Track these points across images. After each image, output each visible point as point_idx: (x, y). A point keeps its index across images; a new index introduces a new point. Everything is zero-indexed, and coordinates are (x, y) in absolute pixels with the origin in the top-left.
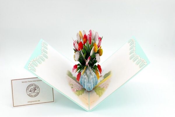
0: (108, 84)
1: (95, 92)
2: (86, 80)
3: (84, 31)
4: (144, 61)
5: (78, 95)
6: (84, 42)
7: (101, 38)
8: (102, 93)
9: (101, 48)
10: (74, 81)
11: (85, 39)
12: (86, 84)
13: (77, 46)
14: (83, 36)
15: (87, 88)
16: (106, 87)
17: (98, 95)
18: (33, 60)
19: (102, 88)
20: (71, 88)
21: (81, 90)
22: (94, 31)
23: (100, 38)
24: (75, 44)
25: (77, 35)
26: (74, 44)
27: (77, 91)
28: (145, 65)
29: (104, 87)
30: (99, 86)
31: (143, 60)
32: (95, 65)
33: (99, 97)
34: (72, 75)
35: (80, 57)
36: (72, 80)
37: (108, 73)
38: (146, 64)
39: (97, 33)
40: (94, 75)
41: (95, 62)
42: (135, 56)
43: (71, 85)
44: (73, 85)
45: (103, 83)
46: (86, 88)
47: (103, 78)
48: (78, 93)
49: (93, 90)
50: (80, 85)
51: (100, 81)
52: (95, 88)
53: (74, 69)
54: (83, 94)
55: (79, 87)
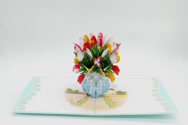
1: (104, 98)
2: (91, 84)
5: (80, 105)
7: (119, 44)
8: (114, 106)
10: (75, 94)
11: (93, 40)
12: (91, 89)
15: (93, 93)
16: (120, 104)
17: (108, 105)
18: (22, 101)
19: (114, 102)
20: (70, 103)
22: (107, 35)
25: (80, 39)
26: (75, 48)
27: (78, 102)
29: (117, 102)
30: (111, 97)
31: (170, 105)
33: (110, 108)
34: (72, 90)
37: (122, 91)
39: (112, 38)
42: (160, 97)
44: (72, 99)
45: (115, 97)
46: (91, 93)
47: (116, 93)
48: (80, 103)
49: (102, 97)
50: (82, 95)
51: (112, 94)
52: (104, 96)
53: (74, 68)
54: (86, 102)
55: (81, 97)
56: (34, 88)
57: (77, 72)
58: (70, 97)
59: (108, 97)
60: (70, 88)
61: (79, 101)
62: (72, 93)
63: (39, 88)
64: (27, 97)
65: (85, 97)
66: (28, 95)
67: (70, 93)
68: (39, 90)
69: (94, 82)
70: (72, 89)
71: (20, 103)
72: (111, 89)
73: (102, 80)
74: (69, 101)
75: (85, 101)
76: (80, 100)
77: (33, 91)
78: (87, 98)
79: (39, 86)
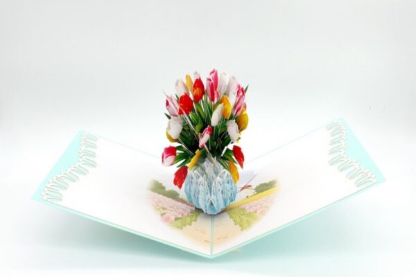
0: (266, 207)
1: (229, 214)
2: (201, 188)
3: (196, 73)
4: (369, 174)
5: (180, 228)
6: (195, 97)
7: (244, 89)
8: (249, 224)
9: (244, 113)
10: (170, 199)
11: (198, 89)
12: (201, 197)
13: (176, 107)
14: (194, 81)
15: (206, 207)
16: (262, 213)
17: (238, 226)
18: (55, 178)
19: (250, 213)
20: (159, 216)
21: (190, 215)
22: (225, 74)
23: (242, 89)
24: (170, 103)
25: (177, 84)
26: (167, 104)
27: (176, 219)
28: (371, 183)
29: (256, 212)
30: (243, 206)
31: (366, 171)
32: (228, 150)
33: (242, 230)
34: (164, 188)
35: (183, 129)
36: (165, 197)
37: (267, 182)
38: (375, 181)
39: (233, 78)
40: (226, 175)
41: (227, 141)
42: (346, 160)
43: (161, 210)
44: (164, 209)
45: (253, 201)
46: (202, 206)
47: (254, 191)
48: (179, 222)
49: (225, 213)
50: (185, 205)
51: (245, 197)
52: (230, 209)
53: (165, 156)
54: (193, 223)
55: (184, 210)
56: (84, 157)
57: (172, 164)
58: (160, 202)
59: (238, 207)
60: (160, 182)
61: (179, 218)
62: (164, 195)
63: (94, 162)
64: (68, 173)
65: (191, 213)
66: (69, 170)
67: (159, 193)
68: (93, 165)
69: (206, 184)
70: (164, 185)
71: (52, 184)
72: (244, 188)
73: (220, 176)
74: (158, 212)
75: (191, 222)
76: (180, 216)
77: (80, 164)
78: (197, 216)
79: (94, 157)
